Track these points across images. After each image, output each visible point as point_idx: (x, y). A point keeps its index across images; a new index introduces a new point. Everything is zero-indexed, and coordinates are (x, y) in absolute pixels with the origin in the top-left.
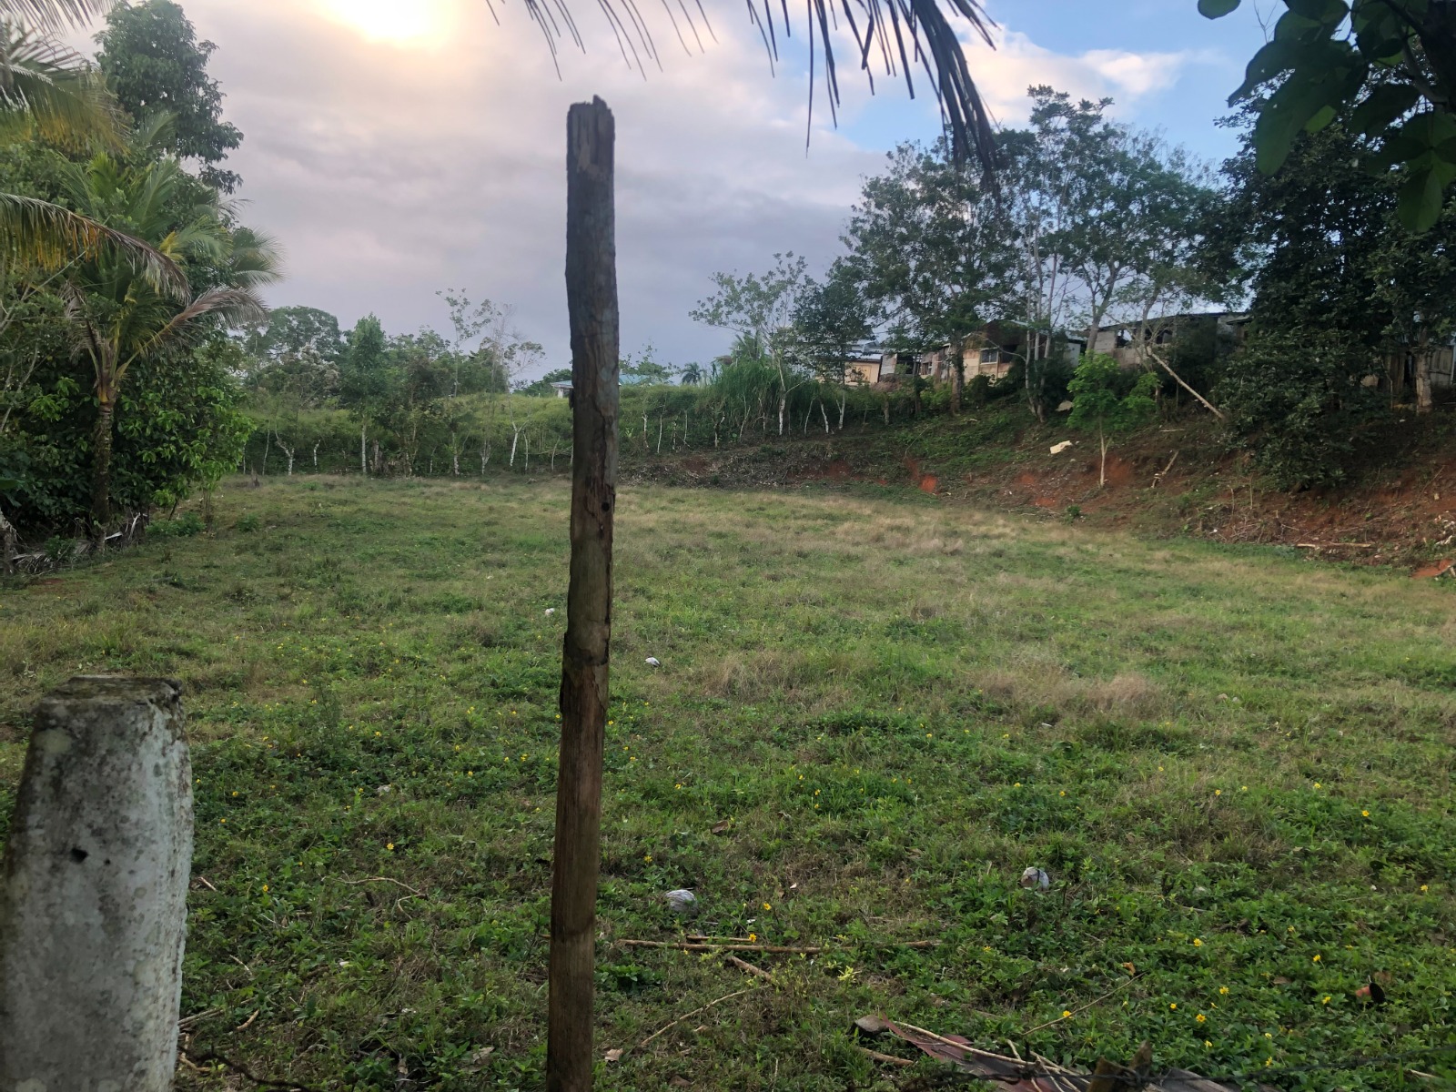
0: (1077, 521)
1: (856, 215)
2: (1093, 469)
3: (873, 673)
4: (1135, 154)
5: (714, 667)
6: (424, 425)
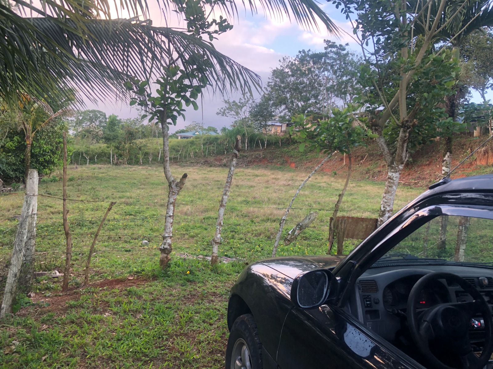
0: (335, 176)
1: (269, 81)
2: (342, 160)
4: (357, 60)
6: (130, 149)
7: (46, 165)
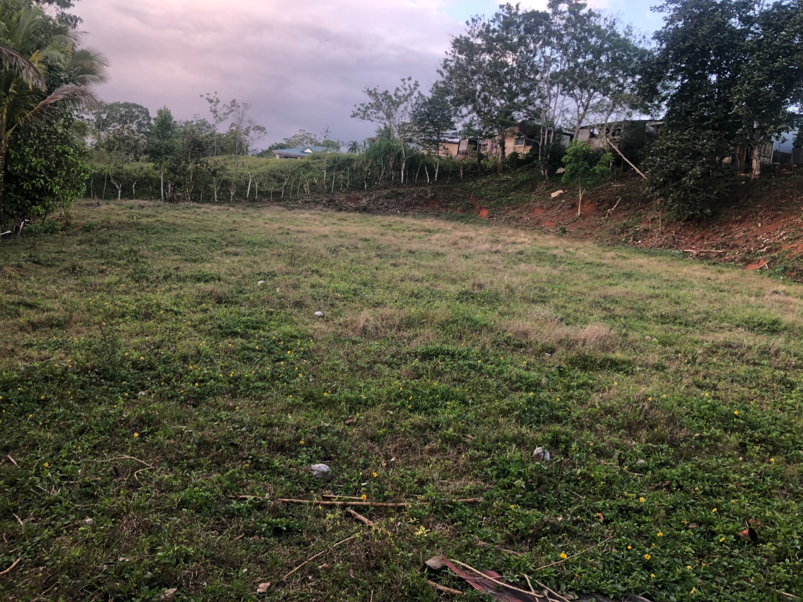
0: (564, 235)
1: (446, 57)
2: (574, 206)
3: (448, 322)
4: (605, 27)
5: (354, 318)
6: (197, 172)
7: (37, 197)
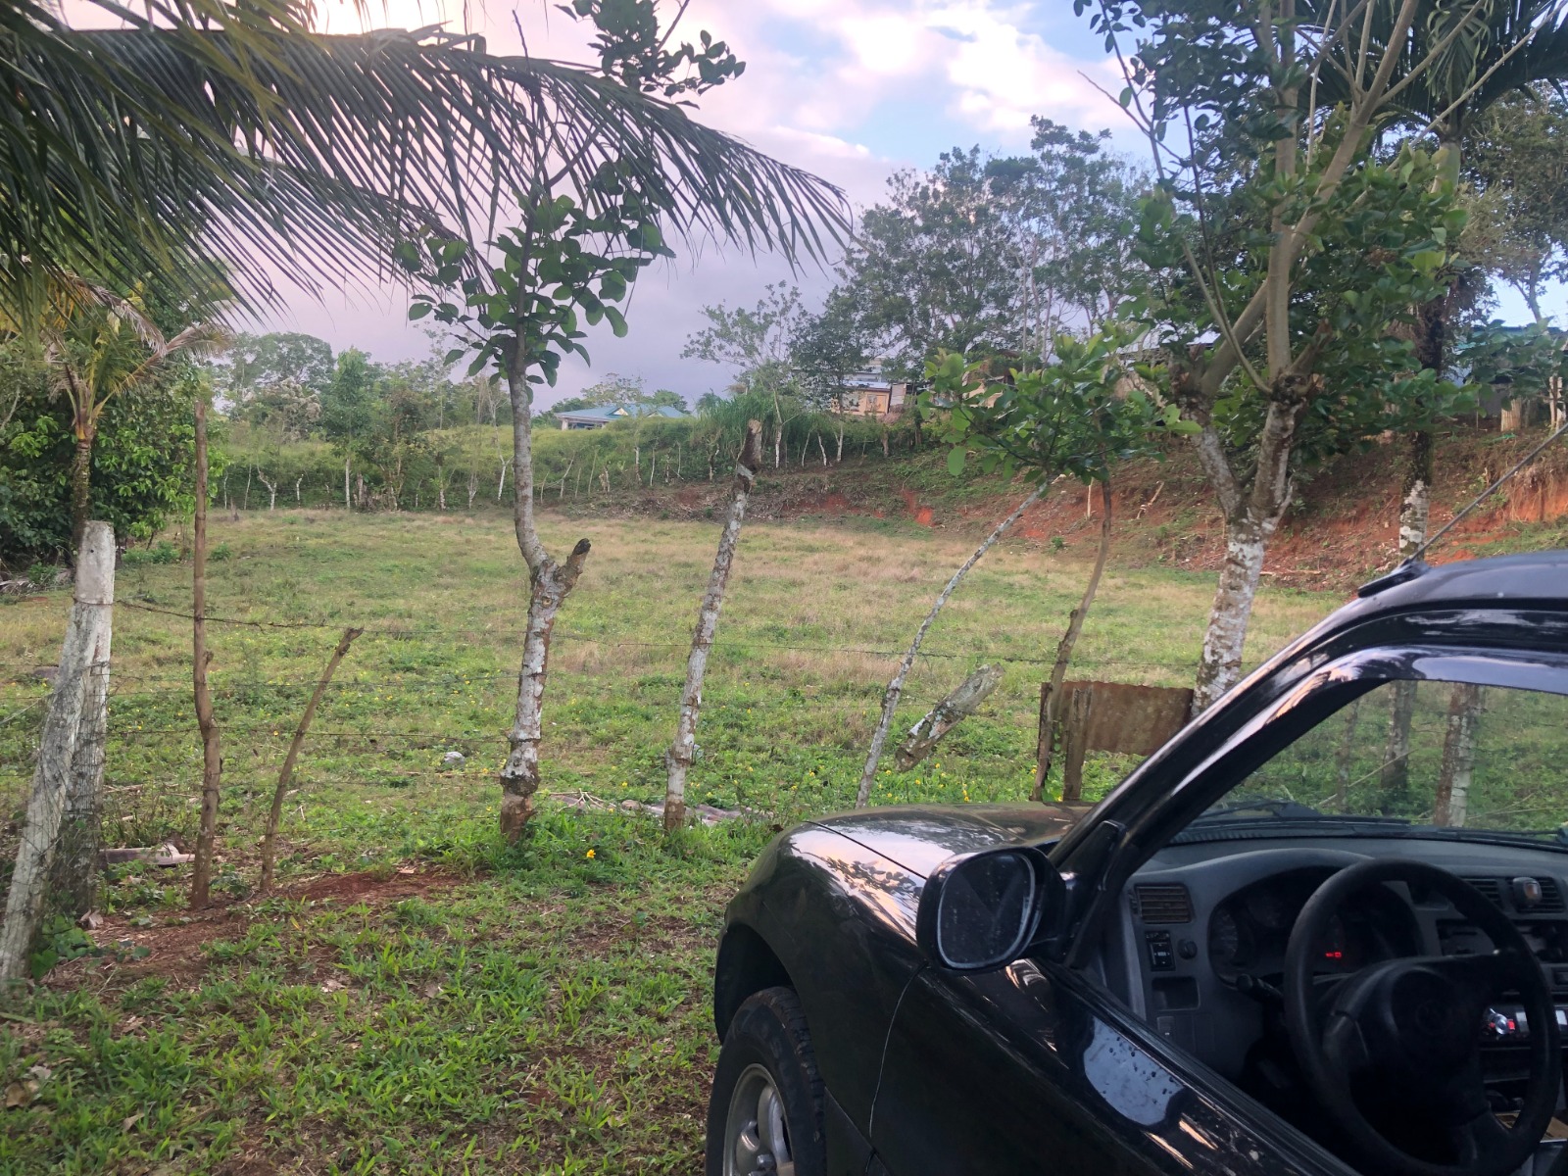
0: (1060, 551)
2: (1081, 501)
4: (1131, 185)
6: (408, 459)
7: (140, 507)
